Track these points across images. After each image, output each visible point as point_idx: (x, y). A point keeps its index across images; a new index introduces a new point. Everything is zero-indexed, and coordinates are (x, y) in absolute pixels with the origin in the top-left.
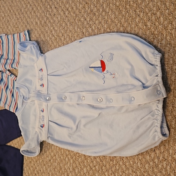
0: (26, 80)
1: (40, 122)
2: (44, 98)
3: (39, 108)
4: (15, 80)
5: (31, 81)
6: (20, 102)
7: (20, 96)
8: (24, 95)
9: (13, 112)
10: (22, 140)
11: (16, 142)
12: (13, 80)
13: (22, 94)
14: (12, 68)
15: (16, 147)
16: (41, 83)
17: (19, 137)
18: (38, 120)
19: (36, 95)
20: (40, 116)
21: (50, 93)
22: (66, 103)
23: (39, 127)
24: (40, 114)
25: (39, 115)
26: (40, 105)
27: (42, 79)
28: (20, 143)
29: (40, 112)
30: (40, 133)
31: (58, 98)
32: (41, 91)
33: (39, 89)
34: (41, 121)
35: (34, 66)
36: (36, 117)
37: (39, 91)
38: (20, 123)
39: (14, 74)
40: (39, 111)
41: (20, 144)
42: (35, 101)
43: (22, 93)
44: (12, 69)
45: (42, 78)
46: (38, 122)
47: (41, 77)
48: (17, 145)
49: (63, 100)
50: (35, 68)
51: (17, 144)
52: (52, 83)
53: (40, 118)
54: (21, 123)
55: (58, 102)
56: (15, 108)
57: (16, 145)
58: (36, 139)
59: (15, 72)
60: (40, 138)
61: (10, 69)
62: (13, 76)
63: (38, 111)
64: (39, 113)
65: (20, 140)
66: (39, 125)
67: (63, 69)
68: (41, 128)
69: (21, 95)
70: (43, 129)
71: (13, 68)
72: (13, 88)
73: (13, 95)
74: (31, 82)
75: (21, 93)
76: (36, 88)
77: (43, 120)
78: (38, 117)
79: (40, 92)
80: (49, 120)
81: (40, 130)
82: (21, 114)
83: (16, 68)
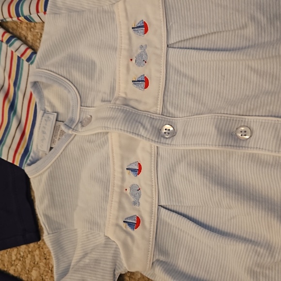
0: (74, 60)
1: (121, 207)
2: (153, 127)
3: (123, 158)
4: (24, 58)
5: (93, 63)
6: (44, 132)
7: (45, 112)
8: (60, 108)
9: (10, 161)
10: (37, 252)
11: (14, 258)
12: (19, 58)
13: (52, 106)
14: (18, 16)
15: (12, 272)
16: (137, 72)
17: (27, 242)
18: (116, 198)
19: (120, 115)
20: (121, 187)
21: (171, 110)
22: (250, 151)
23: (117, 225)
24: (123, 180)
25: (118, 182)
26: (128, 148)
27: (142, 60)
28: (28, 261)
29: (123, 173)
30: (125, 245)
31: (220, 131)
32: (137, 100)
33: (126, 93)
34: (127, 205)
35: (114, 12)
36: (107, 189)
37: (125, 99)
38: (41, 202)
39: (19, 38)
40: (118, 169)
41: (28, 266)
42: (109, 135)
43: (50, 103)
44: (15, 19)
45: (141, 55)
46: (115, 205)
47: (140, 51)
48: (19, 267)
49: (237, 139)
50: (113, 19)
51: (19, 264)
52: (185, 76)
53: (122, 194)
54: (46, 202)
55: (220, 149)
56: (21, 151)
57: (12, 265)
58: (108, 266)
59: (23, 31)
60: (125, 265)
61: (9, 20)
62: (17, 43)
63: (116, 169)
64: (118, 175)
65: (29, 252)
66: (117, 218)
67: (244, 27)
68: (129, 229)
69: (49, 109)
70: (136, 233)
71: (22, 18)
72: (15, 84)
73: (12, 107)
74: (89, 68)
75: (46, 103)
76: (113, 89)
77: (133, 200)
78: (117, 189)
79: (133, 103)
80: (162, 204)
81: (122, 235)
82: (46, 173)
83: (34, 16)
